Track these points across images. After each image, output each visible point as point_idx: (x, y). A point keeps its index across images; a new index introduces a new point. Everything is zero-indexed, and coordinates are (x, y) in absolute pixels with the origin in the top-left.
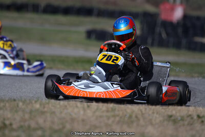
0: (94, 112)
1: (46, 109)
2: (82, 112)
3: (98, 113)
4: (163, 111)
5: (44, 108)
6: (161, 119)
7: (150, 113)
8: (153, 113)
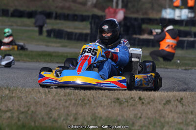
0: (54, 96)
1: (14, 95)
2: (44, 97)
3: (56, 97)
4: (111, 94)
5: (13, 93)
6: (109, 101)
7: (100, 96)
8: (103, 96)
